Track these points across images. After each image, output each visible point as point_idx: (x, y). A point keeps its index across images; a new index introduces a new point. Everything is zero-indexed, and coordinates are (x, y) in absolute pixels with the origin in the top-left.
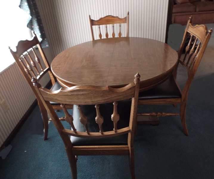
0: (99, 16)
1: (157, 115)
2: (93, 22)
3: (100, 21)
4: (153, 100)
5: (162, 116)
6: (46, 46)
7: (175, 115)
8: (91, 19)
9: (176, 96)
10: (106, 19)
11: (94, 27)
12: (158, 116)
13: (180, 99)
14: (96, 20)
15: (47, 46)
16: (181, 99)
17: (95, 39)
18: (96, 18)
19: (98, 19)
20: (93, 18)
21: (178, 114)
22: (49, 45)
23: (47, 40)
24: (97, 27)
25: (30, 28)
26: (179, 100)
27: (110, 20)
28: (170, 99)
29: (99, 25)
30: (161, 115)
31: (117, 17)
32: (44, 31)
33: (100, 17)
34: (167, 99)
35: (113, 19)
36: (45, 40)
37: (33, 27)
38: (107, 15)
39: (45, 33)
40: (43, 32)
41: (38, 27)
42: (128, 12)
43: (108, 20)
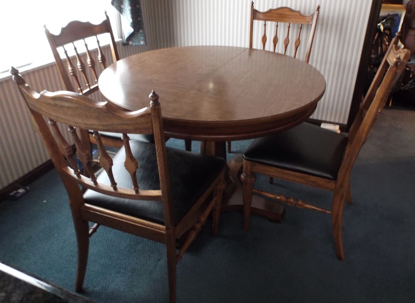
0: (268, 5)
1: (286, 202)
2: (255, 14)
3: (268, 14)
4: (282, 170)
5: (298, 206)
6: (140, 43)
7: (322, 212)
8: (254, 8)
9: (328, 176)
10: (279, 12)
11: (256, 22)
12: (289, 203)
13: (334, 181)
14: (261, 10)
15: (142, 43)
16: (336, 183)
17: (254, 47)
18: (262, 8)
19: (266, 10)
20: (256, 7)
21: (327, 212)
22: (145, 41)
23: (142, 33)
24: (261, 23)
25: (117, 8)
26: (332, 185)
27: (285, 15)
28: (314, 177)
29: (265, 20)
30: (295, 205)
31: (299, 12)
32: (140, 16)
33: (270, 7)
34: (308, 176)
35: (291, 15)
36: (140, 33)
37: (122, 6)
38: (284, 6)
39: (141, 21)
40: (139, 19)
41: (130, 8)
42: (319, 6)
43: (282, 14)
